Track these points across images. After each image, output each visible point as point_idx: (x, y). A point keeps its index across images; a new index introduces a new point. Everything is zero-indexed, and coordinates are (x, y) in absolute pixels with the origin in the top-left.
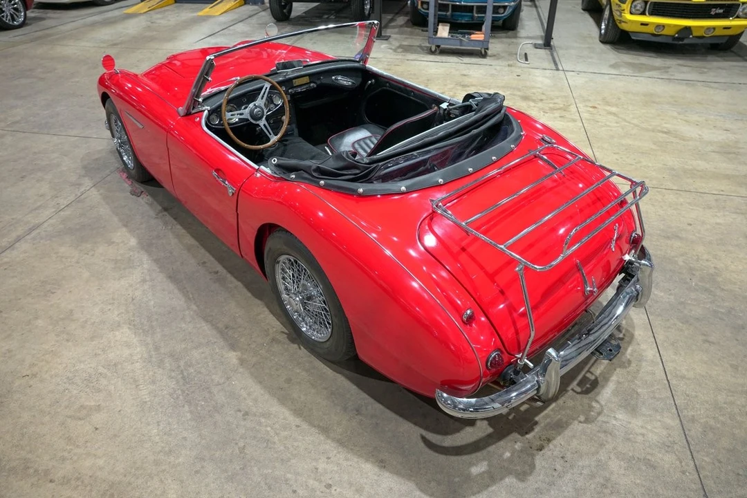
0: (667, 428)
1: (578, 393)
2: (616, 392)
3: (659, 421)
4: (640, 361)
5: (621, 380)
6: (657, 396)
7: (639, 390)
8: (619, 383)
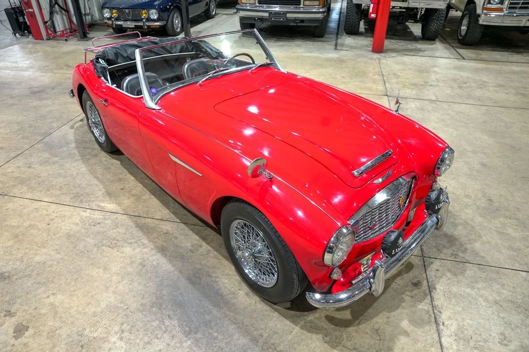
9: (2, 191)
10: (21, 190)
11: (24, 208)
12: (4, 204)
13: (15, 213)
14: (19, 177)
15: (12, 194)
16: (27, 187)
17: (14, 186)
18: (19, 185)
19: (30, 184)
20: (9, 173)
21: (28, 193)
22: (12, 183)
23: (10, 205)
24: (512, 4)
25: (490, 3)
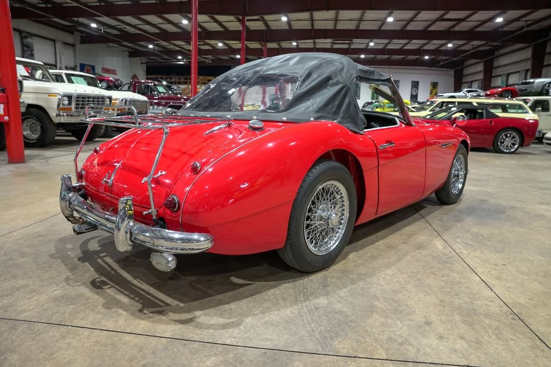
0: (23, 311)
1: (95, 279)
2: (80, 295)
3: (33, 309)
4: (104, 315)
5: (90, 301)
6: (57, 315)
7: (72, 307)
8: (88, 299)
9: (513, 322)
10: (486, 305)
11: (510, 288)
12: (528, 305)
13: (525, 291)
14: (465, 322)
15: (505, 308)
16: (475, 302)
17: (488, 315)
18: (481, 311)
19: (466, 303)
20: (467, 342)
21: (483, 296)
22: (487, 321)
23: (522, 300)
24: (77, 104)
25: (63, 104)
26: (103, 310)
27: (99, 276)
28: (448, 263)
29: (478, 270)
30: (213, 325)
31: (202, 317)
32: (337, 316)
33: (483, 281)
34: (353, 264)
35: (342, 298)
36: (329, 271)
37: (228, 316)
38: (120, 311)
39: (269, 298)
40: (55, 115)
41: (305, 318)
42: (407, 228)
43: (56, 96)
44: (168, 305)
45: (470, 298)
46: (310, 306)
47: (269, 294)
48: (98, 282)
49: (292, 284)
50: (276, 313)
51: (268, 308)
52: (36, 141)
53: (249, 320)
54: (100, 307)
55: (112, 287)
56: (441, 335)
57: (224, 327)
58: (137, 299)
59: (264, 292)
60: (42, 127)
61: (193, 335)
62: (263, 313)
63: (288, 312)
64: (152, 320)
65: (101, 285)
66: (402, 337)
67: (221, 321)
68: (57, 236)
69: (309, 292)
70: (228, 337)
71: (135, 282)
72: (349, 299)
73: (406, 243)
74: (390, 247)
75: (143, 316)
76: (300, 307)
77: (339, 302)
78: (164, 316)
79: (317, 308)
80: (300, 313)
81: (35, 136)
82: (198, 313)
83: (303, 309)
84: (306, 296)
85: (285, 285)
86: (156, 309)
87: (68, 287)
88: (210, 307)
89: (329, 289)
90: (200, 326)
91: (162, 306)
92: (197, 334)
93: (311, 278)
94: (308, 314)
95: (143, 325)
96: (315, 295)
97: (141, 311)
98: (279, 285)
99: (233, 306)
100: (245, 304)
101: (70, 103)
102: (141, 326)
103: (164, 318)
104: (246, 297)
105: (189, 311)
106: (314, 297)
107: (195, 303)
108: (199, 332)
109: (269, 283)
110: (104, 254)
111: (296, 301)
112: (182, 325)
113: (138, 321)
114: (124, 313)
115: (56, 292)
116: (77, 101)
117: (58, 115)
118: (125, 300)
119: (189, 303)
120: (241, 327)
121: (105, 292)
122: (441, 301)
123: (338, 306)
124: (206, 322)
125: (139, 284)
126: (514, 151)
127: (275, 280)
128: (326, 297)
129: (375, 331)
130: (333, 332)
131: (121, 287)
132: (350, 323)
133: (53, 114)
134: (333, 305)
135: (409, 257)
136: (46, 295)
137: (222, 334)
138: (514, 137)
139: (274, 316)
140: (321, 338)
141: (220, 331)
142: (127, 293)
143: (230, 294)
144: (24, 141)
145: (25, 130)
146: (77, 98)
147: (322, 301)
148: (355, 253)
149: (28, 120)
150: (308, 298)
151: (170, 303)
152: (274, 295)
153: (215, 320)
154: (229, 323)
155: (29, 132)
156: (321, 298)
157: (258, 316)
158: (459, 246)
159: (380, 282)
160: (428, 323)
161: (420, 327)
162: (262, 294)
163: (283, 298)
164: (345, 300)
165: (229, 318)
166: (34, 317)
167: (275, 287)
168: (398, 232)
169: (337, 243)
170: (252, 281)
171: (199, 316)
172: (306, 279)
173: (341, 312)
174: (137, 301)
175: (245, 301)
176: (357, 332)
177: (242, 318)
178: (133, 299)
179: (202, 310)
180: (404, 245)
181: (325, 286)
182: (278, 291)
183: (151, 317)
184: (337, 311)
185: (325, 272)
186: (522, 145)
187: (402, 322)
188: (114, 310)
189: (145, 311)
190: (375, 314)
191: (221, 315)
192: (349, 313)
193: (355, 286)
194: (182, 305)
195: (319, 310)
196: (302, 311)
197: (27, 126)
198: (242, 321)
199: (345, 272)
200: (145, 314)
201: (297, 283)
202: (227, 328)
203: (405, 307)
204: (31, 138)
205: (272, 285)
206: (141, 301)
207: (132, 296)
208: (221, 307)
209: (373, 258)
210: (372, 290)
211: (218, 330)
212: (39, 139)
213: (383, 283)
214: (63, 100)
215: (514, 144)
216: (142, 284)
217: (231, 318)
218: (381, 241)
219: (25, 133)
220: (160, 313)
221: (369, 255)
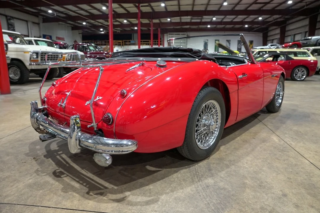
0: (6, 196)
1: (56, 170)
2: (47, 183)
3: (14, 194)
4: (64, 197)
5: (53, 186)
6: (31, 198)
7: (41, 191)
8: (52, 185)
14: (309, 194)
16: (312, 179)
19: (305, 179)
21: (316, 174)
24: (42, 58)
25: (33, 58)
26: (62, 193)
27: (58, 168)
28: (285, 151)
29: (306, 156)
30: (139, 202)
31: (131, 196)
32: (222, 191)
33: (311, 163)
34: (224, 154)
35: (223, 178)
36: (210, 159)
37: (149, 194)
38: (75, 194)
39: (174, 180)
40: (28, 64)
41: (201, 194)
42: (252, 128)
43: (29, 53)
44: (106, 188)
45: (307, 176)
46: (203, 185)
47: (174, 177)
48: (58, 172)
49: (188, 169)
50: (181, 191)
51: (175, 187)
52: (17, 81)
53: (163, 197)
54: (60, 191)
55: (68, 176)
56: (297, 205)
57: (147, 203)
58: (85, 184)
59: (170, 175)
60: (21, 72)
61: (127, 210)
62: (172, 191)
63: (189, 190)
64: (97, 199)
65: (60, 175)
66: (270, 206)
67: (145, 199)
68: (31, 140)
69: (200, 174)
70: (151, 211)
71: (83, 172)
72: (228, 179)
73: (254, 138)
74: (245, 141)
75: (91, 197)
76: (196, 186)
77: (222, 181)
78: (104, 196)
79: (208, 187)
80: (197, 190)
81: (17, 78)
82: (127, 193)
83: (198, 187)
84: (199, 178)
85: (183, 170)
86: (99, 191)
87: (38, 177)
88: (136, 188)
89: (213, 172)
90: (131, 204)
91: (102, 189)
92: (130, 210)
93: (199, 164)
94: (202, 191)
95: (91, 204)
96: (204, 176)
97: (88, 193)
98: (179, 170)
99: (151, 187)
100: (159, 185)
101: (37, 57)
102: (90, 204)
103: (104, 198)
104: (159, 180)
105: (122, 192)
106: (204, 178)
107: (125, 186)
108: (130, 207)
109: (172, 169)
110: (61, 152)
111: (193, 182)
112: (118, 203)
113: (87, 201)
114: (77, 195)
115: (30, 181)
116: (42, 56)
117: (31, 64)
118: (77, 185)
119: (122, 186)
120: (159, 203)
121: (63, 180)
122: (288, 178)
123: (221, 184)
124: (135, 200)
125: (86, 173)
126: (304, 79)
127: (176, 167)
128: (212, 178)
129: (250, 202)
130: (222, 204)
131: (74, 176)
132: (232, 197)
133: (27, 64)
134: (218, 184)
135: (259, 148)
136: (23, 183)
137: (146, 209)
138: (303, 71)
139: (180, 193)
140: (215, 209)
141: (145, 206)
142: (77, 180)
143: (148, 178)
144: (10, 81)
145: (11, 74)
146: (42, 54)
147: (210, 181)
148: (224, 146)
149: (12, 68)
150: (200, 179)
151: (108, 187)
152: (178, 178)
153: (140, 199)
154: (149, 200)
155: (13, 75)
156: (209, 179)
157: (170, 194)
158: (288, 139)
159: (244, 166)
160: (285, 195)
161: (280, 198)
162: (169, 177)
163: (184, 180)
164: (225, 180)
165: (149, 196)
166: (15, 201)
167: (176, 172)
168: (247, 131)
169: (214, 141)
170: (161, 168)
171: (129, 196)
172: (196, 165)
173: (224, 189)
174: (85, 186)
175: (159, 183)
176: (238, 203)
177: (159, 196)
178: (82, 184)
179: (130, 191)
180: (254, 140)
181: (210, 170)
182: (179, 175)
183: (96, 198)
184: (221, 188)
185: (208, 160)
186: (308, 75)
187: (266, 194)
188: (70, 193)
189: (91, 193)
190: (247, 189)
191: (144, 194)
192: (230, 189)
193: (229, 169)
194: (116, 188)
195: (210, 187)
196: (198, 188)
197: (12, 71)
198: (159, 198)
199: (221, 159)
200: (91, 195)
201: (191, 168)
202: (149, 204)
203: (266, 184)
204: (14, 79)
205: (175, 171)
206: (87, 186)
207: (81, 182)
208: (144, 188)
209: (236, 149)
210: (241, 172)
211: (143, 205)
212: (19, 79)
213: (247, 167)
214: (33, 55)
215: (303, 75)
216: (87, 173)
217: (152, 196)
218: (238, 138)
219: (11, 76)
220: (101, 194)
221: (233, 147)
